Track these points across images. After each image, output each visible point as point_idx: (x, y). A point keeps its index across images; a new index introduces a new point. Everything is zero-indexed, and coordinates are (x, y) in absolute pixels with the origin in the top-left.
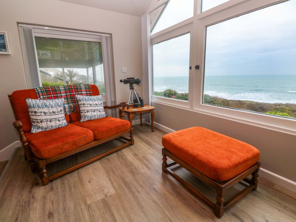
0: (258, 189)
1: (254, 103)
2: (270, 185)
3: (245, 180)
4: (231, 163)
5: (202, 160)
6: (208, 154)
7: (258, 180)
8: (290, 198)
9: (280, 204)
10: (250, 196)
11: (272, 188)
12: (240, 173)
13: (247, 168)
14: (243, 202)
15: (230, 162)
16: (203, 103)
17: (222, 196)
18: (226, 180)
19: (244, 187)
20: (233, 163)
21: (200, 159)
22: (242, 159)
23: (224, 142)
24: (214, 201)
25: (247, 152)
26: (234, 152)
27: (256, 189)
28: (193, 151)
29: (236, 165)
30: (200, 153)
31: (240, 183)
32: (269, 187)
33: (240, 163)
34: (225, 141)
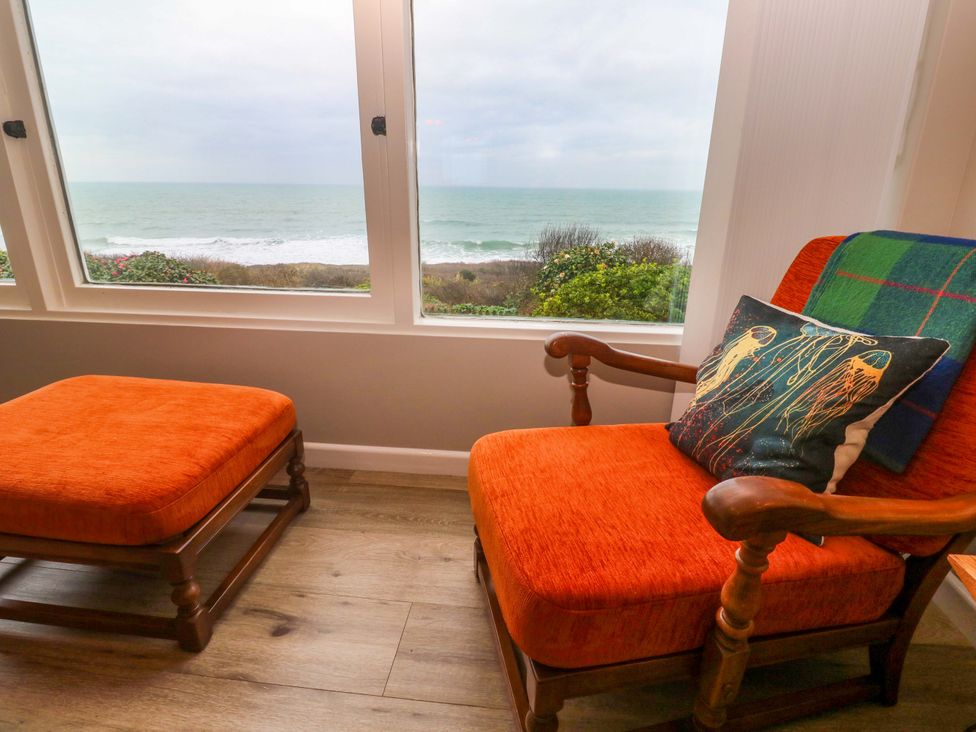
0: (314, 502)
1: (323, 268)
2: (341, 478)
3: (265, 493)
4: (197, 464)
5: (85, 498)
6: (109, 466)
7: (307, 479)
8: (385, 490)
9: (364, 514)
10: (295, 533)
11: (348, 485)
12: (236, 484)
13: (260, 462)
14: (276, 558)
15: (192, 465)
16: (86, 282)
17: (190, 581)
18: (187, 527)
19: (272, 517)
20: (202, 462)
21: (71, 496)
22: (236, 440)
23: (178, 405)
24: (170, 611)
25: (254, 413)
26: (208, 427)
27: (308, 506)
28: (39, 479)
29: (218, 465)
30: (75, 475)
31: (251, 508)
32: (340, 485)
33: (230, 454)
34: (182, 402)
